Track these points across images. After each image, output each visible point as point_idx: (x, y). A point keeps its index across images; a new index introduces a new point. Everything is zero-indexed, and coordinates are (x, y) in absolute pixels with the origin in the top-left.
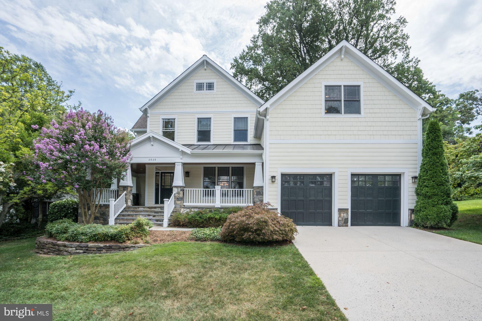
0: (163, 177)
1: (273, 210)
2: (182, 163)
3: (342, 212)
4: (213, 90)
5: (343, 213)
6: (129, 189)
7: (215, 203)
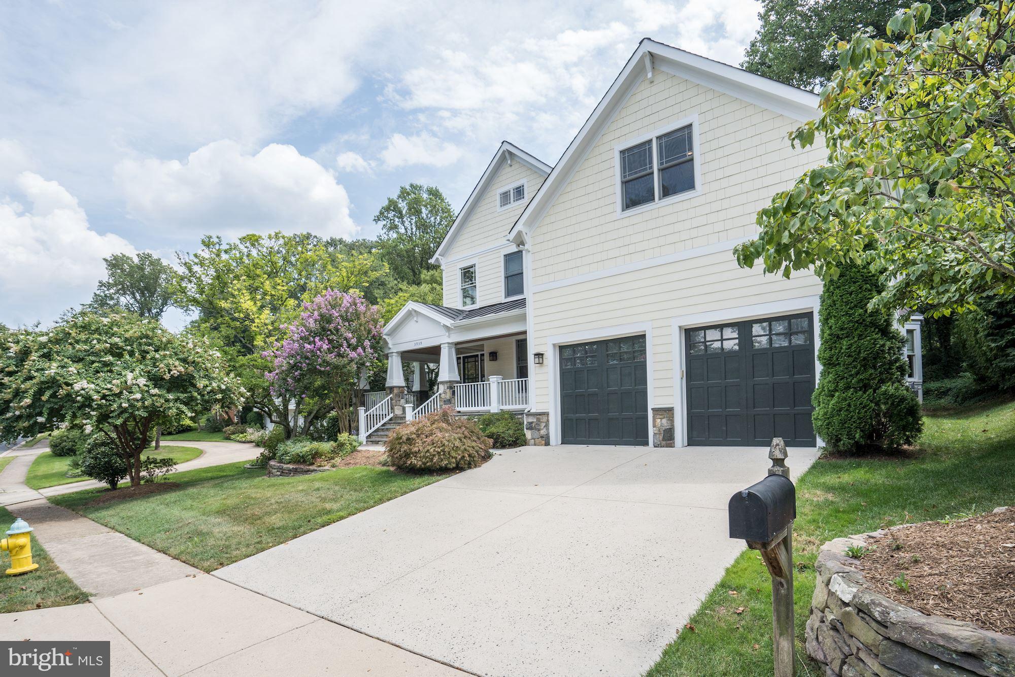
0: (466, 364)
1: (539, 415)
2: (448, 343)
3: (658, 416)
4: (523, 198)
5: (661, 419)
6: (396, 391)
7: (490, 405)
